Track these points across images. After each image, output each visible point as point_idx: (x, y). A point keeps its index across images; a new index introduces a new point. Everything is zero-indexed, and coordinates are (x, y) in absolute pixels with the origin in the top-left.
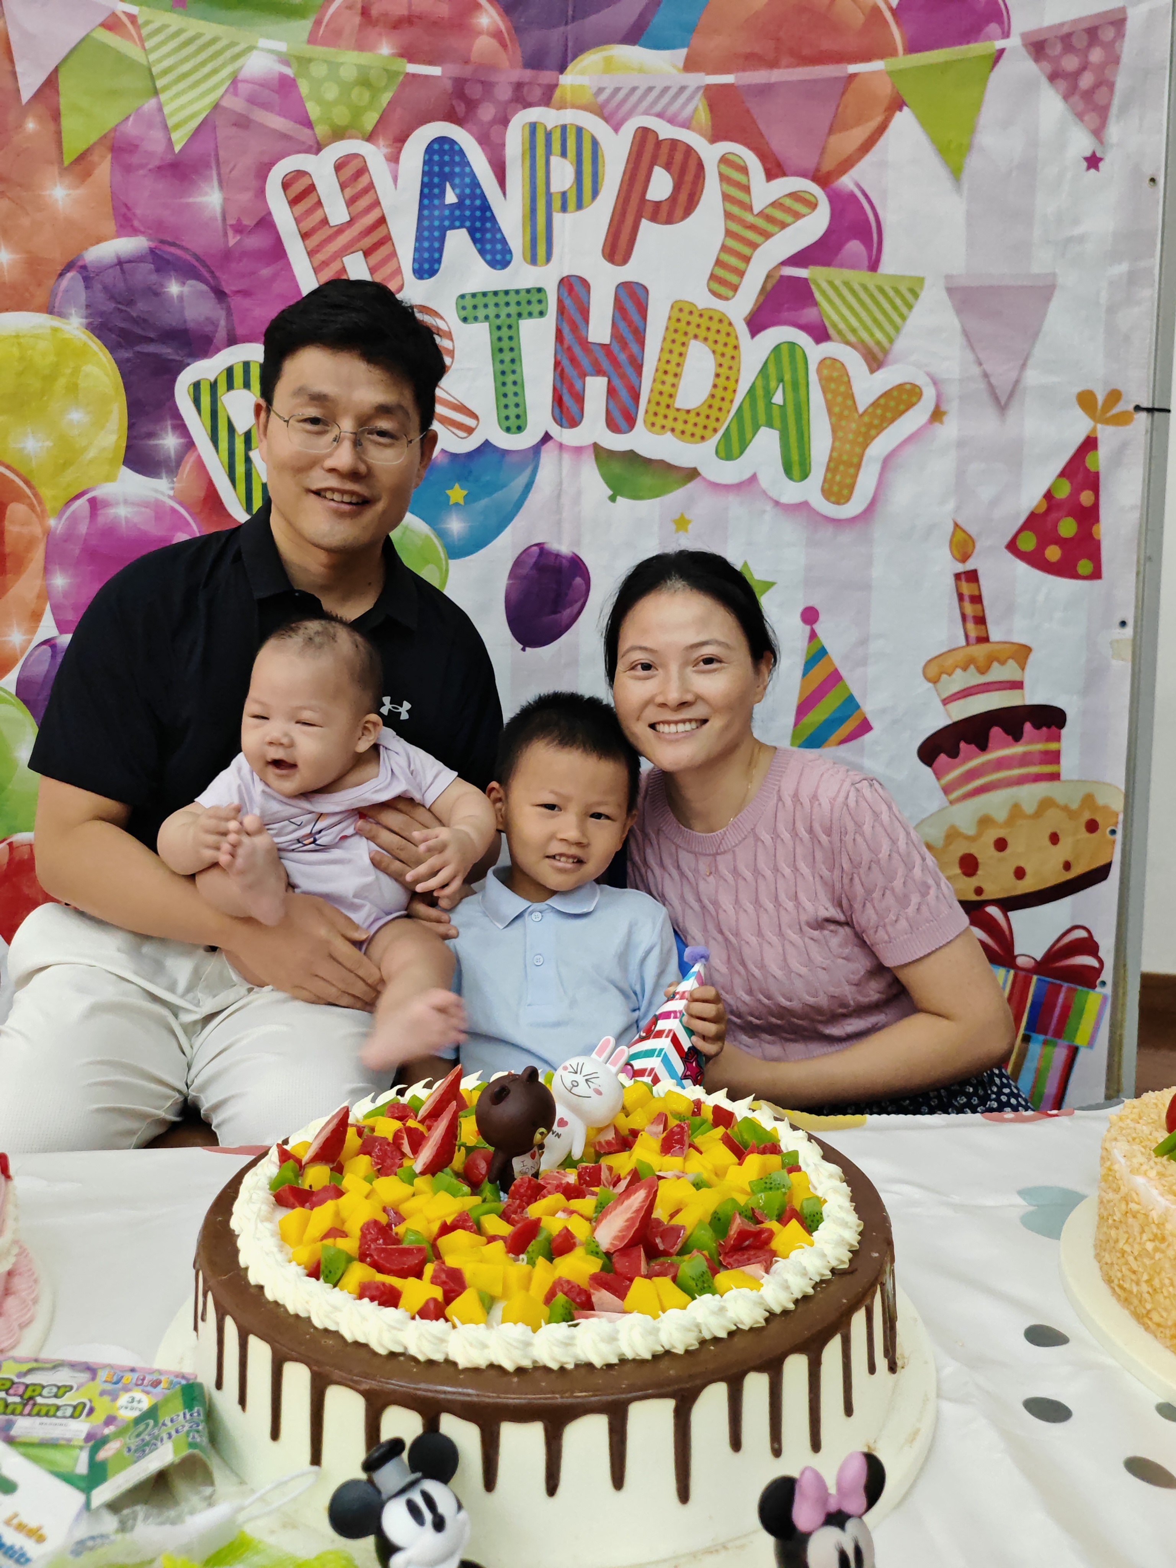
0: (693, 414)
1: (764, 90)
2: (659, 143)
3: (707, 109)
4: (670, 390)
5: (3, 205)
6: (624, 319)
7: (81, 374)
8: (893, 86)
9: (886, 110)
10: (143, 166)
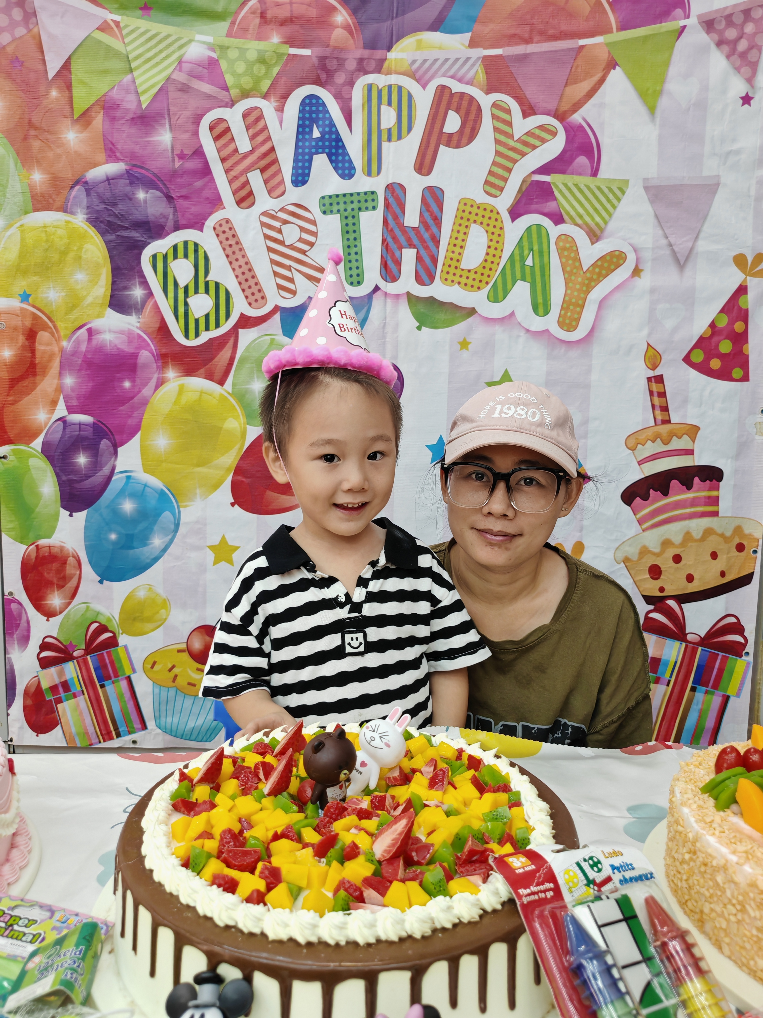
0: (472, 272)
1: (523, 58)
2: (452, 95)
3: (484, 71)
4: (458, 257)
5: (36, 144)
6: (428, 210)
7: (84, 250)
8: (609, 53)
9: (604, 69)
10: (123, 118)
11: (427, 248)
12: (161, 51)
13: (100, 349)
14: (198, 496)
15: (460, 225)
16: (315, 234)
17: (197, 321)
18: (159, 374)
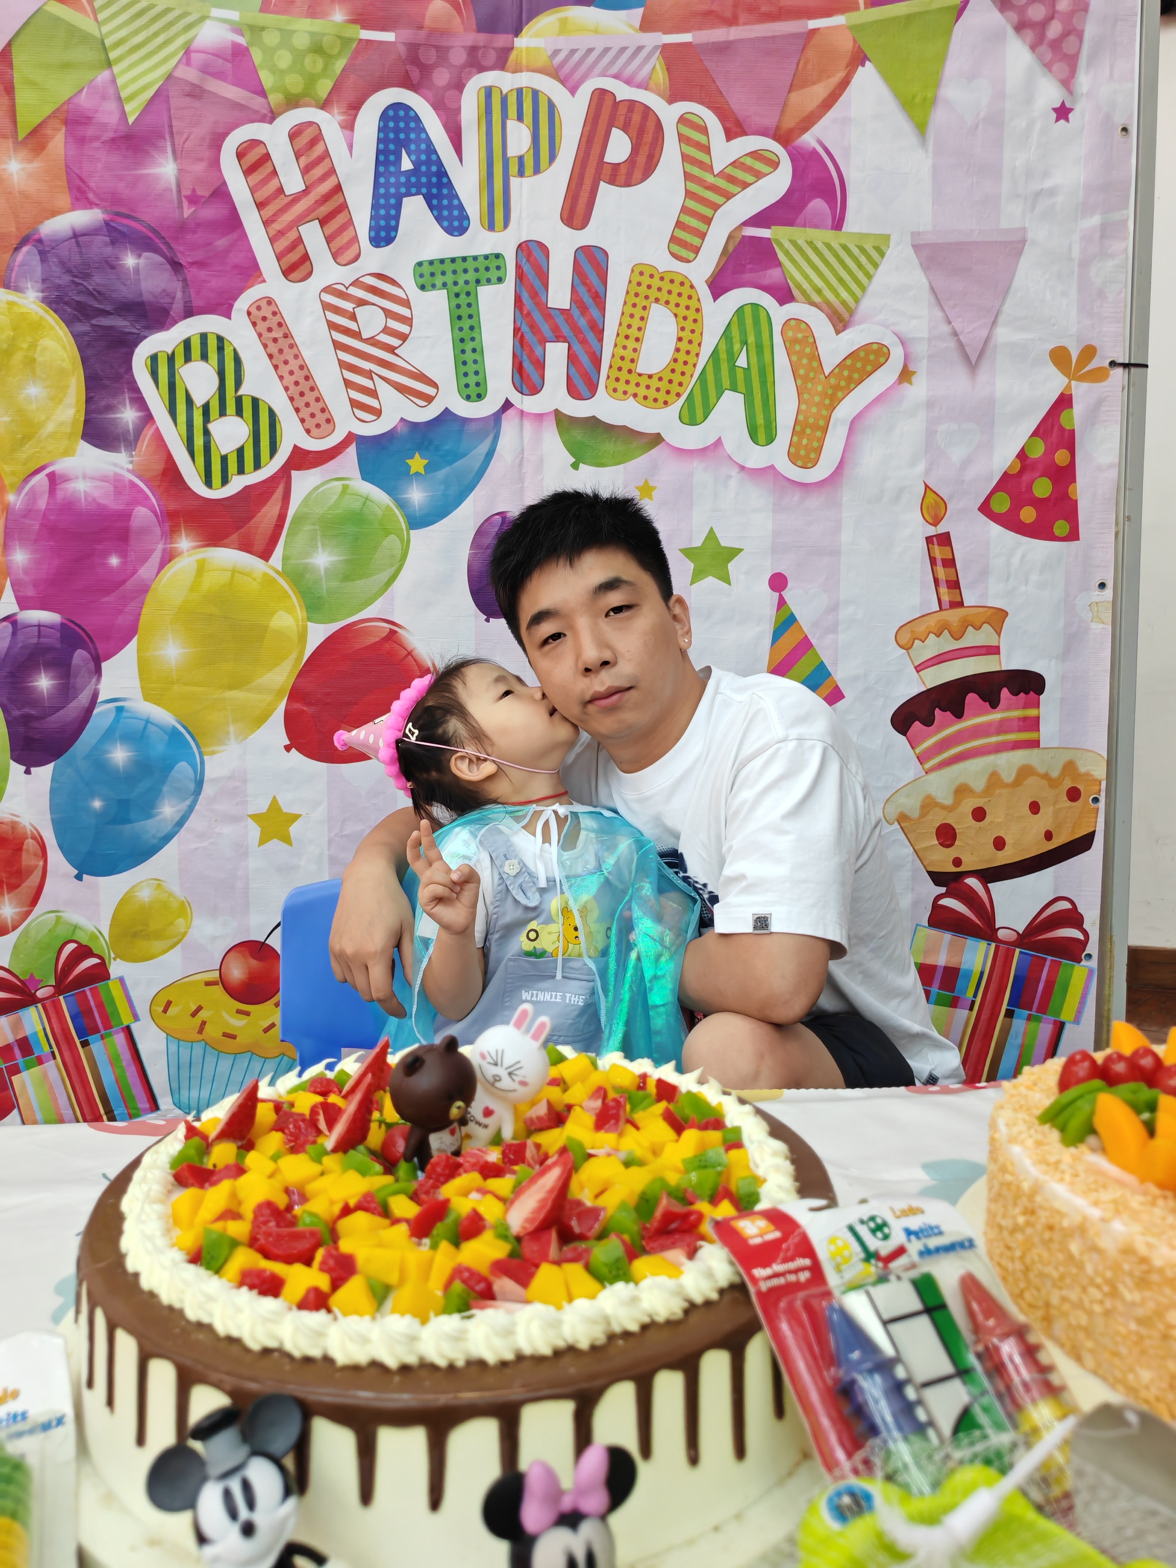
0: (655, 378)
1: (723, 48)
2: (616, 104)
3: (665, 69)
4: (632, 355)
6: (584, 284)
7: (39, 348)
8: (855, 41)
9: (847, 66)
10: (96, 138)
11: (584, 342)
12: (156, 34)
13: (69, 507)
14: (232, 736)
15: (634, 305)
16: (408, 321)
17: (224, 459)
18: (165, 544)
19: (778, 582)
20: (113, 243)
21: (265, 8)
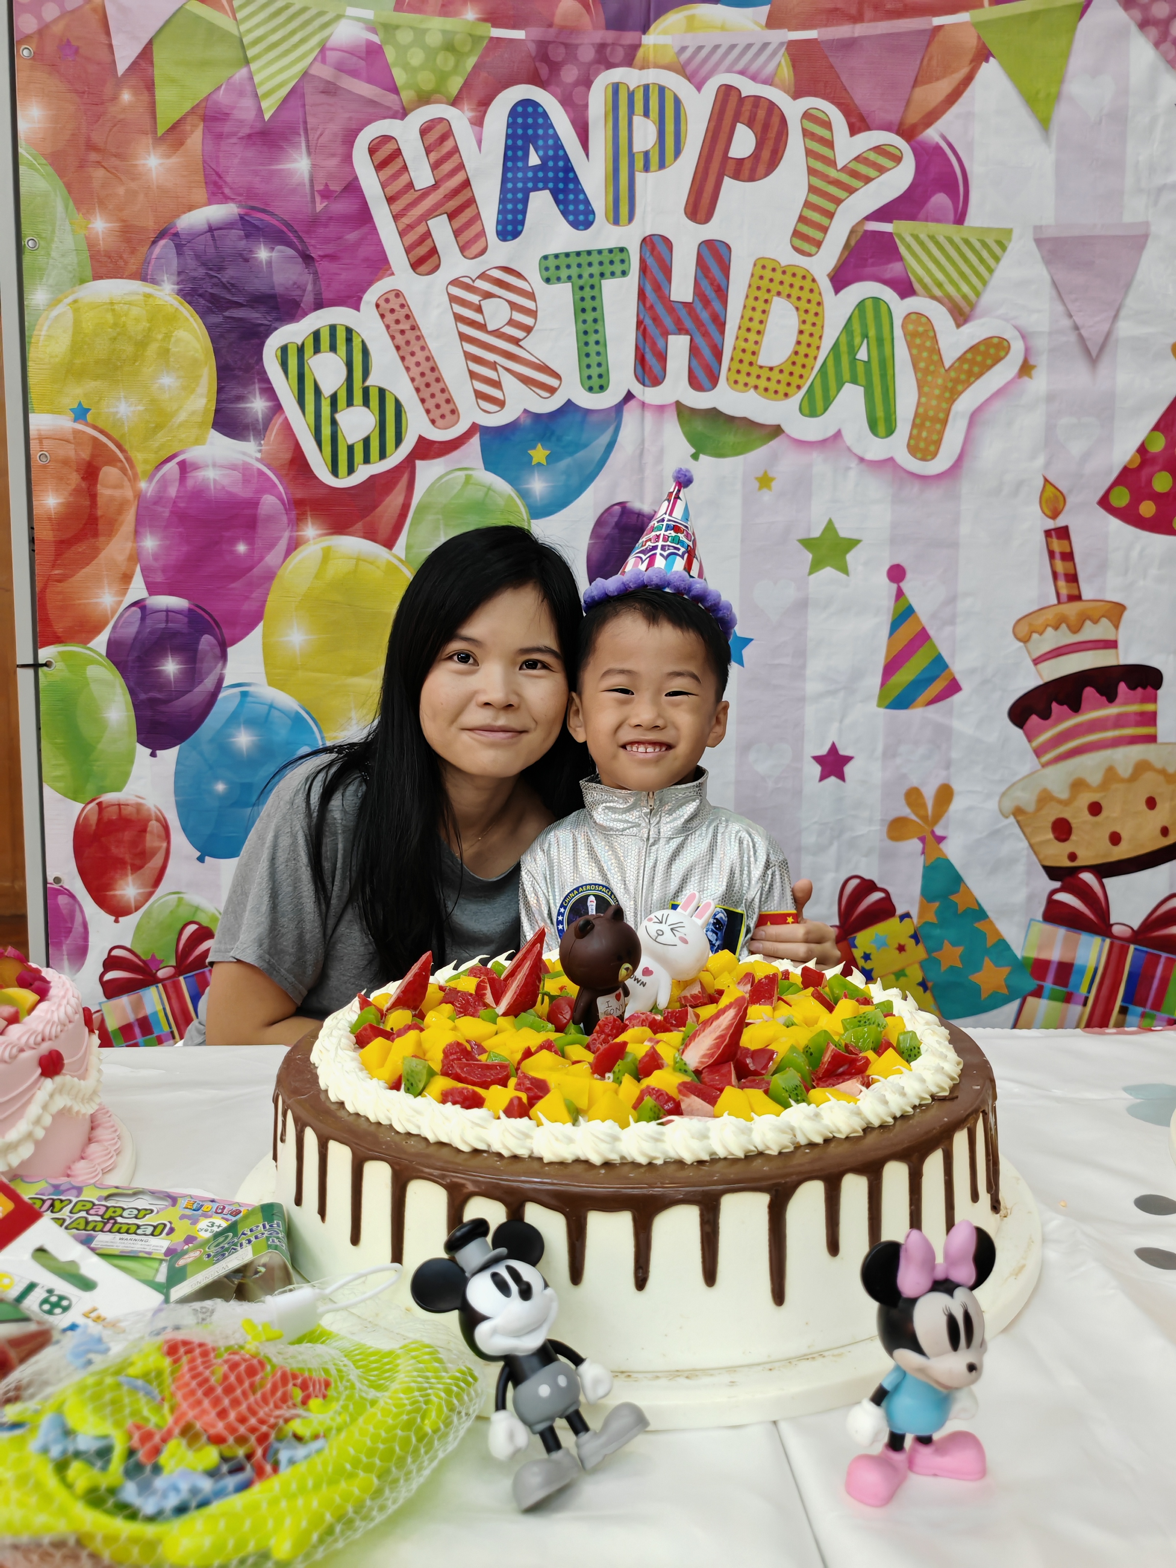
0: (776, 371)
1: (848, 45)
2: (741, 100)
3: (790, 63)
4: (753, 347)
5: (98, 174)
6: (707, 277)
7: (173, 339)
8: (979, 38)
9: (972, 61)
10: (233, 134)
11: (706, 334)
12: (293, 33)
13: (198, 494)
14: (353, 721)
15: (756, 299)
16: (533, 314)
17: (351, 449)
18: (291, 531)
19: (897, 573)
20: (247, 236)
21: (399, 6)
